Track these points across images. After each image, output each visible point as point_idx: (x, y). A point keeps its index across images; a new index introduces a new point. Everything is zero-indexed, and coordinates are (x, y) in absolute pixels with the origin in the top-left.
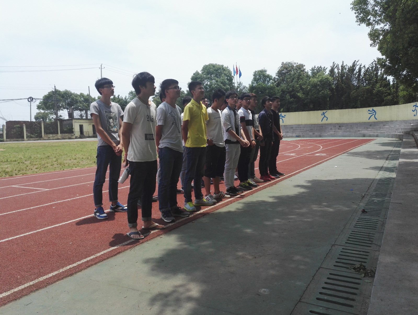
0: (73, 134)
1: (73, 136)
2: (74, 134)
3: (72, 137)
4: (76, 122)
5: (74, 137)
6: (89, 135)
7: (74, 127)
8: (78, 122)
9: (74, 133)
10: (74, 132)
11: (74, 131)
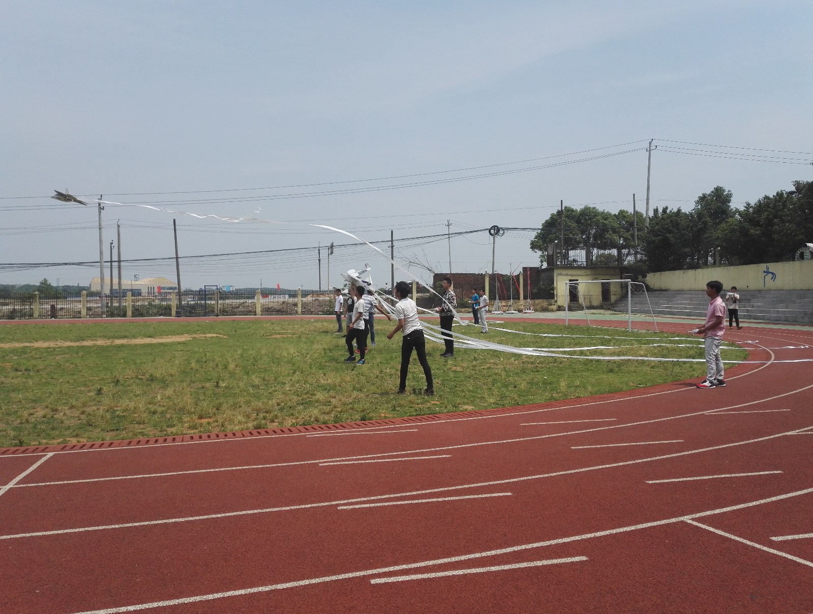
0: (553, 301)
1: (551, 305)
2: (556, 301)
3: (551, 307)
4: (560, 274)
5: (554, 307)
6: (590, 302)
7: (555, 286)
8: (567, 275)
9: (555, 298)
10: (556, 296)
11: (555, 293)
